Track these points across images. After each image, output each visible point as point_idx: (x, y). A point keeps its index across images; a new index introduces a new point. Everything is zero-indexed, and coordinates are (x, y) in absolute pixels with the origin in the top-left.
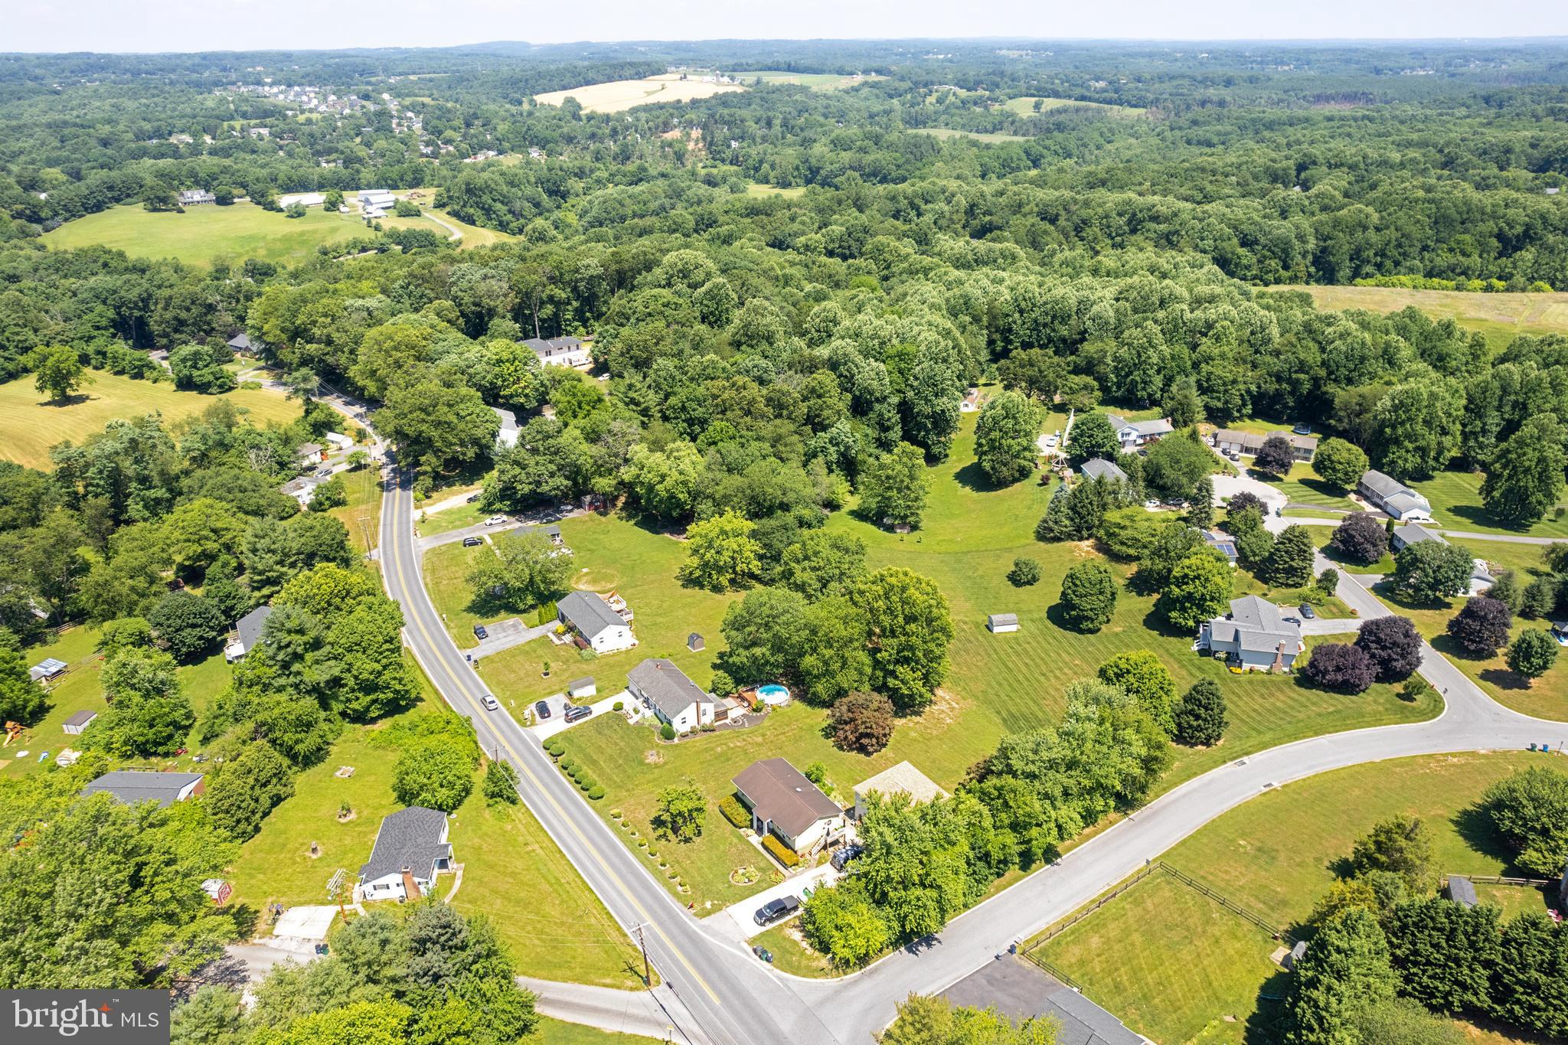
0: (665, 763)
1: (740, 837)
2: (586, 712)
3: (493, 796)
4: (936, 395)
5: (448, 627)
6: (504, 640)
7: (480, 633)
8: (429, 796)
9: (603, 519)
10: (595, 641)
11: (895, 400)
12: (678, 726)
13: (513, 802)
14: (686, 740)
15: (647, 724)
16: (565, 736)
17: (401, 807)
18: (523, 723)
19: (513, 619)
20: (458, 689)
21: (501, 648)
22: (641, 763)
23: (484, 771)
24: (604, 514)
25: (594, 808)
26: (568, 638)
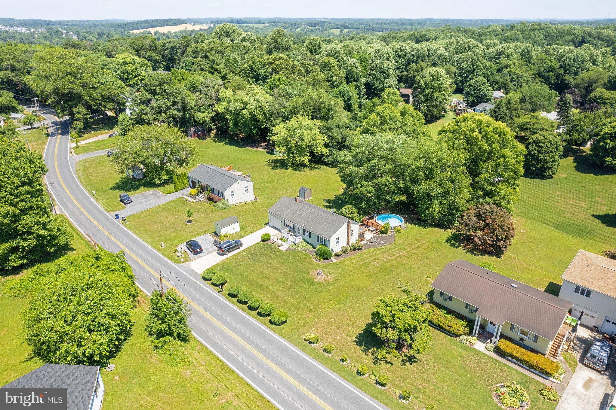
0: (336, 281)
1: (463, 346)
2: (237, 245)
3: (160, 335)
4: (385, 78)
5: (97, 199)
6: (146, 204)
7: (125, 201)
8: (74, 348)
9: (204, 142)
10: (227, 194)
11: (363, 80)
12: (335, 247)
13: (183, 338)
14: (341, 259)
15: (299, 249)
16: (222, 266)
17: (38, 364)
18: (177, 260)
19: (151, 191)
20: (108, 239)
21: (144, 208)
22: (311, 282)
23: (145, 309)
24: (204, 139)
25: (282, 335)
26: (202, 197)
